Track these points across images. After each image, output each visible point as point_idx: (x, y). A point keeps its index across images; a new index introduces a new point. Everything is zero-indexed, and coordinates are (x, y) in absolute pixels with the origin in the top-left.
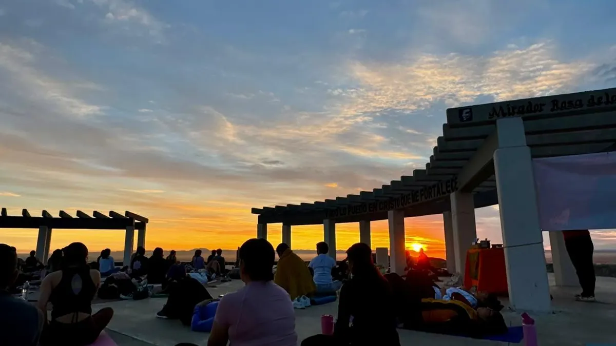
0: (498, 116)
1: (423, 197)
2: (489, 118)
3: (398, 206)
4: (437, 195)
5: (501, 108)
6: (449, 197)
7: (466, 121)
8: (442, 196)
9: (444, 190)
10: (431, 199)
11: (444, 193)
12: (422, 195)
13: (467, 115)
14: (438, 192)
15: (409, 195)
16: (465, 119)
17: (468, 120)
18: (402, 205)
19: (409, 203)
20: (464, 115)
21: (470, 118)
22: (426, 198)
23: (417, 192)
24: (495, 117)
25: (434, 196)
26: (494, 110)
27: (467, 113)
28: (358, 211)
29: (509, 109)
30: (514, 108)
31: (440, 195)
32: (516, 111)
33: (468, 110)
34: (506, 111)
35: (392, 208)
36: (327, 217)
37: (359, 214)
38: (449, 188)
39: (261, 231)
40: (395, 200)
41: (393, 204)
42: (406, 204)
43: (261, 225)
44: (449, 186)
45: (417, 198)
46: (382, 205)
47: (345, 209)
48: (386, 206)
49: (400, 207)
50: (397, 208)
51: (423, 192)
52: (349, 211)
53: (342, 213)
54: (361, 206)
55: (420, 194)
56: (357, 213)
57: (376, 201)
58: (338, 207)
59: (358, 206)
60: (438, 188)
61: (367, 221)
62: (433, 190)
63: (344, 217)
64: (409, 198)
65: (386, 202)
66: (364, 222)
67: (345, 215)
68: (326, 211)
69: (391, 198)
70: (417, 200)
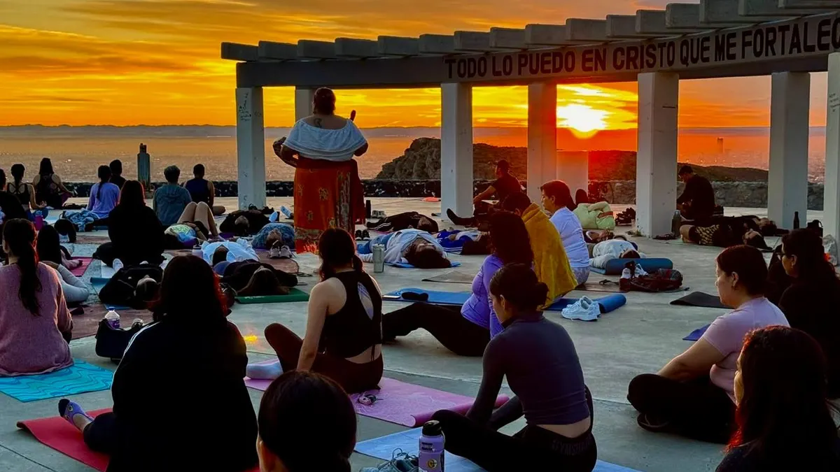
1: (749, 50)
3: (670, 63)
4: (791, 52)
6: (825, 56)
8: (804, 54)
9: (812, 41)
10: (771, 55)
11: (811, 49)
12: (745, 44)
14: (795, 45)
15: (707, 39)
18: (684, 61)
19: (706, 58)
22: (758, 54)
23: (733, 36)
25: (783, 53)
28: (547, 67)
31: (799, 51)
35: (651, 66)
36: (450, 77)
37: (552, 74)
38: (826, 40)
39: (249, 109)
40: (662, 45)
41: (653, 56)
42: (695, 61)
43: (249, 90)
44: (827, 33)
45: (732, 51)
46: (621, 58)
47: (508, 57)
48: (634, 60)
49: (678, 65)
50: (666, 67)
51: (748, 39)
52: (521, 66)
53: (499, 68)
54: (556, 54)
55: (738, 40)
56: (544, 71)
57: (606, 43)
58: (487, 53)
59: (548, 54)
60: (796, 33)
61: (552, 84)
62: (779, 35)
63: (501, 78)
64: (707, 48)
65: (635, 49)
66: (540, 86)
67: (509, 74)
68: (450, 59)
69: (650, 39)
70: (732, 57)
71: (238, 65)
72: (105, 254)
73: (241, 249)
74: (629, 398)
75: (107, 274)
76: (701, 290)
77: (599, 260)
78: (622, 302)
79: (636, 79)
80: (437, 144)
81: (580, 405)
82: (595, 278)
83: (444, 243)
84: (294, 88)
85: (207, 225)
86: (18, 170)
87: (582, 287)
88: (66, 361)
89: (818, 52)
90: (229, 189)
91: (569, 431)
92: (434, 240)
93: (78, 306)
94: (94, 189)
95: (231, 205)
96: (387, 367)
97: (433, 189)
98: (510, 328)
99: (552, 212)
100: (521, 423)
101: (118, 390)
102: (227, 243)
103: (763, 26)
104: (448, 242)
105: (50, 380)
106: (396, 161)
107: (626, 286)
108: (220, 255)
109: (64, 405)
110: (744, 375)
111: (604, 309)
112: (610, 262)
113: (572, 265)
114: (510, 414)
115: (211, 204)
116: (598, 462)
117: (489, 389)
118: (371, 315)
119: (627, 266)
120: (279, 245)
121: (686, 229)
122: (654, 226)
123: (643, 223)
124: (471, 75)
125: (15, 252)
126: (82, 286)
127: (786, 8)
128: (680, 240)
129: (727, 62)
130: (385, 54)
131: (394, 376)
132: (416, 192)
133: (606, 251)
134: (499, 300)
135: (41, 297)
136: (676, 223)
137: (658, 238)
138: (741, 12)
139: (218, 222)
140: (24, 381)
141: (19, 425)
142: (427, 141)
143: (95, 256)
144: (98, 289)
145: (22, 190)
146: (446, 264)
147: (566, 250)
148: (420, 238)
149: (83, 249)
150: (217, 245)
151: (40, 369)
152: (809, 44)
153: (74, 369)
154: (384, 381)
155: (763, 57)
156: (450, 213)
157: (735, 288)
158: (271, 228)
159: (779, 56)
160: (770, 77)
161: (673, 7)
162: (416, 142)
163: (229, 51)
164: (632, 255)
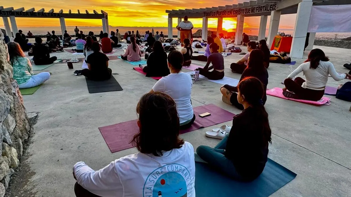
1: (257, 11)
3: (243, 13)
6: (271, 12)
8: (267, 11)
9: (269, 9)
10: (261, 12)
12: (257, 10)
14: (266, 10)
15: (250, 9)
19: (249, 13)
22: (259, 12)
23: (255, 8)
28: (221, 14)
35: (240, 14)
36: (204, 16)
37: (222, 16)
38: (271, 9)
39: (170, 22)
40: (242, 10)
41: (240, 12)
42: (247, 13)
43: (170, 18)
44: (272, 7)
45: (254, 11)
46: (234, 12)
47: (215, 12)
48: (237, 13)
49: (244, 14)
50: (242, 14)
51: (257, 9)
52: (217, 14)
53: (213, 14)
54: (223, 12)
55: (256, 9)
56: (221, 15)
57: (232, 10)
58: (211, 12)
59: (222, 12)
60: (266, 8)
61: (222, 18)
62: (263, 8)
63: (213, 16)
64: (250, 11)
65: (237, 11)
66: (220, 18)
67: (214, 15)
68: (205, 13)
69: (240, 9)
70: (254, 12)
71: (169, 14)
72: (146, 45)
73: (168, 44)
74: (231, 67)
75: (147, 48)
76: (244, 52)
77: (228, 48)
78: (231, 54)
79: (237, 17)
80: (202, 30)
81: (222, 67)
82: (226, 50)
83: (202, 45)
84: (177, 18)
85: (163, 41)
86: (133, 32)
87: (224, 51)
88: (140, 60)
89: (269, 11)
90: (167, 36)
91: (220, 71)
92: (200, 44)
93: (142, 52)
94: (145, 36)
95: (166, 38)
96: (192, 62)
97: (201, 37)
98: (212, 54)
99: (220, 38)
100: (212, 70)
101: (148, 63)
102: (166, 43)
103: (260, 6)
104: (202, 44)
105: (138, 62)
106: (195, 33)
107: (232, 52)
108: (165, 45)
109: (140, 65)
110: (250, 57)
111: (228, 55)
112: (230, 48)
113: (223, 48)
114: (211, 68)
115: (164, 38)
116: (224, 77)
117: (208, 65)
118: (190, 55)
119: (232, 48)
120: (174, 44)
121: (243, 43)
122: (238, 43)
123: (236, 42)
124: (208, 16)
125: (132, 42)
126: (143, 49)
127: (265, 2)
128: (242, 45)
129: (253, 13)
130: (193, 12)
131: (193, 64)
132: (198, 37)
133: (229, 46)
134: (211, 49)
135: (136, 49)
136: (242, 42)
137: (238, 45)
139: (165, 41)
140: (134, 62)
141: (133, 68)
142: (200, 30)
143: (145, 45)
144: (145, 50)
145: (134, 35)
146: (202, 48)
147: (222, 45)
148: (197, 43)
149: (143, 44)
150: (164, 43)
151: (136, 61)
152: (268, 9)
153: (142, 61)
154: (191, 65)
155: (260, 12)
156: (203, 40)
157: (250, 49)
158: (173, 42)
159: (263, 12)
160: (260, 17)
161: (245, 3)
162: (198, 30)
163: (167, 11)
164: (233, 47)
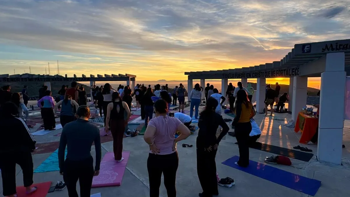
0: (328, 49)
2: (322, 51)
5: (331, 45)
6: (293, 78)
7: (306, 53)
13: (308, 49)
16: (306, 52)
17: (307, 52)
20: (306, 48)
21: (309, 51)
24: (326, 51)
26: (326, 46)
27: (307, 47)
29: (337, 46)
30: (340, 45)
32: (342, 47)
33: (309, 46)
34: (334, 47)
43: (190, 80)
58: (229, 73)
71: (188, 76)
130: (211, 74)
138: (273, 67)
163: (186, 73)
